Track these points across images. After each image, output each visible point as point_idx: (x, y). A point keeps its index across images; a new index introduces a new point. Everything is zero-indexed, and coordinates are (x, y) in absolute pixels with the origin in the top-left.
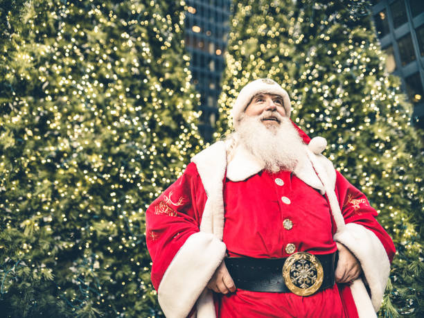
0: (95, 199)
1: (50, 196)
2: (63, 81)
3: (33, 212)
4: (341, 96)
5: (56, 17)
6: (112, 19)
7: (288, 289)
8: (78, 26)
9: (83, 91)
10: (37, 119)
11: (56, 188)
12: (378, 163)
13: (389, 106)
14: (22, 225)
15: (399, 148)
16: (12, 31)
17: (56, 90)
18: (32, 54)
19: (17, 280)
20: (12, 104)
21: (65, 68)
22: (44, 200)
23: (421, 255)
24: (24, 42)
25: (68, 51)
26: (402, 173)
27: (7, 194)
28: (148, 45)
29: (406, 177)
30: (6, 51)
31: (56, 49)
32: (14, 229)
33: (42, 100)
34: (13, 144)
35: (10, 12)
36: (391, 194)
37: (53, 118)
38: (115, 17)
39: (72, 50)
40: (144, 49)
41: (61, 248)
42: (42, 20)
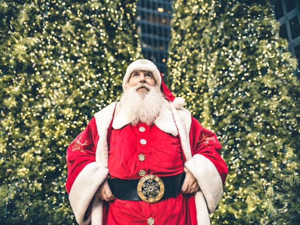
0: (69, 138)
1: (39, 137)
2: (47, 61)
3: (29, 147)
4: (240, 57)
5: (41, 18)
6: (79, 16)
7: (140, 199)
8: (56, 23)
9: (60, 67)
10: (30, 87)
11: (43, 132)
12: (266, 105)
13: (278, 62)
14: (22, 156)
15: (283, 93)
16: (13, 31)
17: (42, 68)
18: (26, 45)
19: (19, 190)
20: (15, 78)
21: (48, 52)
22: (35, 140)
23: (297, 171)
24: (21, 37)
25: (49, 40)
26: (284, 111)
27: (13, 137)
28: (104, 31)
29: (287, 114)
30: (10, 44)
31: (42, 40)
32: (18, 159)
33: (33, 75)
34: (15, 105)
35: (12, 18)
36: (276, 127)
37: (41, 86)
38: (81, 14)
39: (52, 40)
40: (101, 34)
41: (47, 170)
42: (32, 21)
